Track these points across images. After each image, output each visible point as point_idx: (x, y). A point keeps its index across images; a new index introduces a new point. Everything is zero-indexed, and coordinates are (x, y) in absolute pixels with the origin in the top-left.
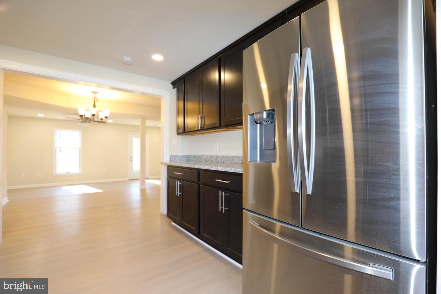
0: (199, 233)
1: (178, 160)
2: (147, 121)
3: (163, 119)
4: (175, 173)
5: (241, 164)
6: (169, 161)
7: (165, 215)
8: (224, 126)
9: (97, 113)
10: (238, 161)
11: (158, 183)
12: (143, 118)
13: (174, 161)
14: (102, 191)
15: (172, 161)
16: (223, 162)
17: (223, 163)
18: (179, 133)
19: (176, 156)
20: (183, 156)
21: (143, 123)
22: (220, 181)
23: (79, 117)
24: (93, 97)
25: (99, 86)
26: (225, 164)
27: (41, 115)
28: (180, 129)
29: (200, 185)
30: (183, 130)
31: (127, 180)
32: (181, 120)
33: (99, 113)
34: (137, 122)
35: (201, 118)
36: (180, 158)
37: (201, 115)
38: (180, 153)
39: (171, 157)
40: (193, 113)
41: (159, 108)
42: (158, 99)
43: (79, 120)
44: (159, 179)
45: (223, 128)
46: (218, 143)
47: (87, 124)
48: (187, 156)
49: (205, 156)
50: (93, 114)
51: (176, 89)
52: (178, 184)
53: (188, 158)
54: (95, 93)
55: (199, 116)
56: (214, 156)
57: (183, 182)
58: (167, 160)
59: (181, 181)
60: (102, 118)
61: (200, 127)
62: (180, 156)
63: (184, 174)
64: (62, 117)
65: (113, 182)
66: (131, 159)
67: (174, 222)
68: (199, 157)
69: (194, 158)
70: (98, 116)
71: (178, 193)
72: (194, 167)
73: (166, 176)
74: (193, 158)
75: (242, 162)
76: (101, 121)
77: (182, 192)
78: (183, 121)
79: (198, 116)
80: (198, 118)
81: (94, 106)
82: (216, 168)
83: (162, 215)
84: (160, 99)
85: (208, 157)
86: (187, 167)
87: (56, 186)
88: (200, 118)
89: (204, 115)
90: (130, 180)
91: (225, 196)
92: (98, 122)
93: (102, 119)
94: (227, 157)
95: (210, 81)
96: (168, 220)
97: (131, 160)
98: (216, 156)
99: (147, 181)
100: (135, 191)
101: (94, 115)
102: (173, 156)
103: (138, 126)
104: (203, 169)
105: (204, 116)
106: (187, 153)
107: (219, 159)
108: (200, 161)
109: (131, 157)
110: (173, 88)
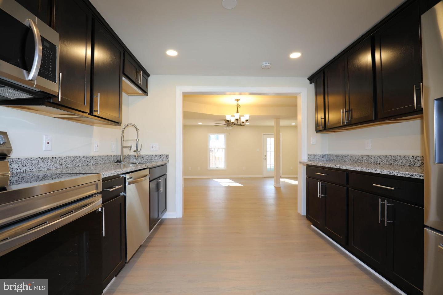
0: (347, 243)
1: (318, 160)
2: (280, 120)
3: (300, 117)
4: (316, 173)
5: (409, 166)
6: (307, 160)
7: (304, 216)
8: (382, 118)
9: (240, 117)
10: (404, 162)
11: (295, 182)
12: (278, 119)
13: (312, 160)
14: (242, 185)
15: (310, 160)
16: (378, 163)
17: (378, 165)
18: (318, 131)
19: (315, 155)
20: (323, 155)
21: (277, 123)
22: (380, 186)
23: (224, 123)
24: (236, 105)
25: (240, 94)
26: (382, 165)
27: (200, 123)
28: (320, 126)
29: (349, 189)
30: (324, 126)
31: (262, 177)
32: (321, 116)
33: (241, 117)
34: (272, 123)
35: (348, 112)
36: (319, 157)
37: (348, 108)
38: (319, 152)
39: (309, 156)
40: (336, 107)
41: (296, 106)
42: (294, 97)
43: (224, 124)
44: (295, 179)
45: (379, 121)
46: (370, 140)
47: (230, 128)
48: (327, 155)
49: (351, 155)
50: (237, 118)
51: (314, 84)
52: (320, 185)
53: (329, 158)
54: (237, 101)
55: (345, 109)
56: (365, 156)
57: (325, 184)
58: (304, 158)
59: (323, 182)
60: (243, 121)
61: (346, 122)
62: (319, 155)
63: (328, 175)
64: (213, 124)
65: (251, 178)
66: (265, 157)
67: (313, 225)
68: (343, 156)
69: (337, 157)
70: (240, 120)
71: (320, 195)
72: (341, 168)
73: (306, 176)
74: (335, 158)
75: (410, 163)
76: (242, 125)
77: (325, 195)
78: (323, 117)
79: (343, 110)
80: (343, 112)
81: (238, 112)
82: (374, 170)
83: (299, 215)
84: (296, 97)
85: (356, 157)
86: (332, 167)
87: (210, 178)
88: (346, 112)
89: (350, 108)
90: (264, 177)
91: (387, 205)
92: (241, 125)
93: (243, 123)
94: (385, 157)
95: (359, 67)
96: (308, 222)
97: (265, 159)
98: (368, 155)
99: (281, 180)
100: (270, 188)
101: (237, 120)
102: (311, 155)
103: (273, 126)
104: (353, 170)
105: (352, 109)
106: (327, 153)
107: (372, 159)
108: (345, 161)
109: (265, 156)
110: (310, 83)
